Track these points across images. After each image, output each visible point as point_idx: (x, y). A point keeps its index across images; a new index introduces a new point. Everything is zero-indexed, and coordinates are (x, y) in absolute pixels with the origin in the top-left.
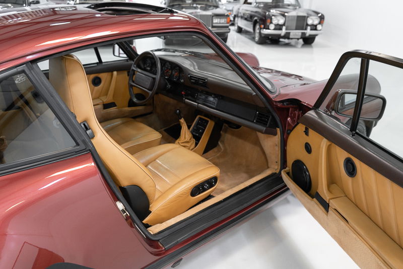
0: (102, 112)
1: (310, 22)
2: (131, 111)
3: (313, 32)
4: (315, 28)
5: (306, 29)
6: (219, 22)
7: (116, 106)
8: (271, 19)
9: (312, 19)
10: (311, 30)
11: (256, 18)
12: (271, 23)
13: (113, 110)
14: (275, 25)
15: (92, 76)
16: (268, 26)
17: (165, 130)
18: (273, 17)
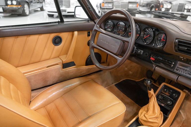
0: (61, 71)
1: (186, 7)
3: (188, 13)
4: (189, 11)
5: (184, 11)
6: (132, 6)
7: (75, 65)
8: (163, 5)
9: (188, 5)
10: (187, 12)
11: (152, 5)
12: (163, 7)
13: (71, 69)
14: (165, 9)
15: (53, 35)
16: (161, 9)
17: (115, 85)
18: (164, 4)
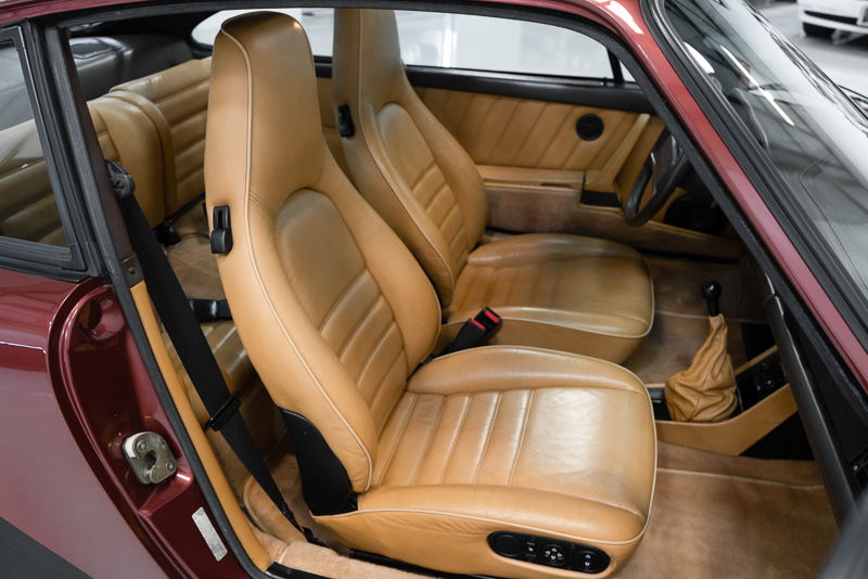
0: (575, 209)
2: (661, 233)
7: (618, 205)
13: (607, 212)
15: (580, 111)
17: (743, 325)
